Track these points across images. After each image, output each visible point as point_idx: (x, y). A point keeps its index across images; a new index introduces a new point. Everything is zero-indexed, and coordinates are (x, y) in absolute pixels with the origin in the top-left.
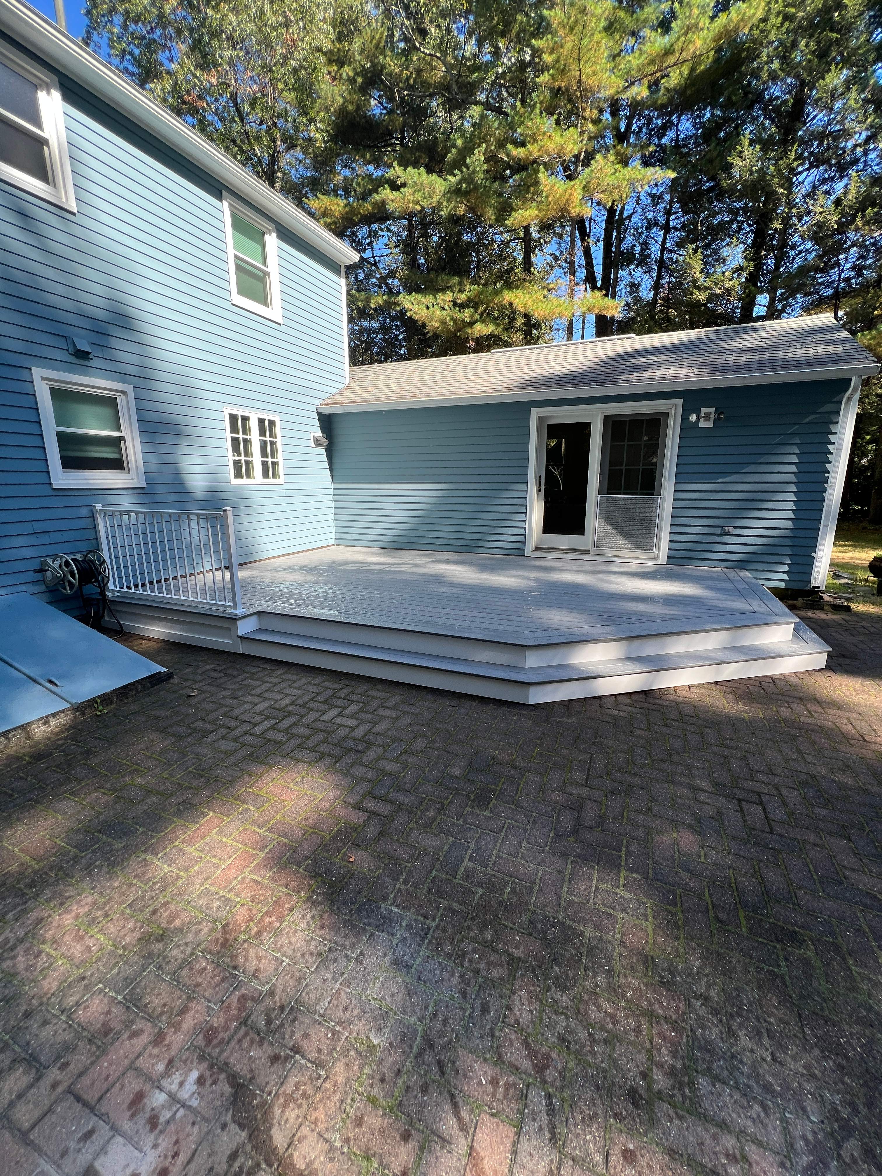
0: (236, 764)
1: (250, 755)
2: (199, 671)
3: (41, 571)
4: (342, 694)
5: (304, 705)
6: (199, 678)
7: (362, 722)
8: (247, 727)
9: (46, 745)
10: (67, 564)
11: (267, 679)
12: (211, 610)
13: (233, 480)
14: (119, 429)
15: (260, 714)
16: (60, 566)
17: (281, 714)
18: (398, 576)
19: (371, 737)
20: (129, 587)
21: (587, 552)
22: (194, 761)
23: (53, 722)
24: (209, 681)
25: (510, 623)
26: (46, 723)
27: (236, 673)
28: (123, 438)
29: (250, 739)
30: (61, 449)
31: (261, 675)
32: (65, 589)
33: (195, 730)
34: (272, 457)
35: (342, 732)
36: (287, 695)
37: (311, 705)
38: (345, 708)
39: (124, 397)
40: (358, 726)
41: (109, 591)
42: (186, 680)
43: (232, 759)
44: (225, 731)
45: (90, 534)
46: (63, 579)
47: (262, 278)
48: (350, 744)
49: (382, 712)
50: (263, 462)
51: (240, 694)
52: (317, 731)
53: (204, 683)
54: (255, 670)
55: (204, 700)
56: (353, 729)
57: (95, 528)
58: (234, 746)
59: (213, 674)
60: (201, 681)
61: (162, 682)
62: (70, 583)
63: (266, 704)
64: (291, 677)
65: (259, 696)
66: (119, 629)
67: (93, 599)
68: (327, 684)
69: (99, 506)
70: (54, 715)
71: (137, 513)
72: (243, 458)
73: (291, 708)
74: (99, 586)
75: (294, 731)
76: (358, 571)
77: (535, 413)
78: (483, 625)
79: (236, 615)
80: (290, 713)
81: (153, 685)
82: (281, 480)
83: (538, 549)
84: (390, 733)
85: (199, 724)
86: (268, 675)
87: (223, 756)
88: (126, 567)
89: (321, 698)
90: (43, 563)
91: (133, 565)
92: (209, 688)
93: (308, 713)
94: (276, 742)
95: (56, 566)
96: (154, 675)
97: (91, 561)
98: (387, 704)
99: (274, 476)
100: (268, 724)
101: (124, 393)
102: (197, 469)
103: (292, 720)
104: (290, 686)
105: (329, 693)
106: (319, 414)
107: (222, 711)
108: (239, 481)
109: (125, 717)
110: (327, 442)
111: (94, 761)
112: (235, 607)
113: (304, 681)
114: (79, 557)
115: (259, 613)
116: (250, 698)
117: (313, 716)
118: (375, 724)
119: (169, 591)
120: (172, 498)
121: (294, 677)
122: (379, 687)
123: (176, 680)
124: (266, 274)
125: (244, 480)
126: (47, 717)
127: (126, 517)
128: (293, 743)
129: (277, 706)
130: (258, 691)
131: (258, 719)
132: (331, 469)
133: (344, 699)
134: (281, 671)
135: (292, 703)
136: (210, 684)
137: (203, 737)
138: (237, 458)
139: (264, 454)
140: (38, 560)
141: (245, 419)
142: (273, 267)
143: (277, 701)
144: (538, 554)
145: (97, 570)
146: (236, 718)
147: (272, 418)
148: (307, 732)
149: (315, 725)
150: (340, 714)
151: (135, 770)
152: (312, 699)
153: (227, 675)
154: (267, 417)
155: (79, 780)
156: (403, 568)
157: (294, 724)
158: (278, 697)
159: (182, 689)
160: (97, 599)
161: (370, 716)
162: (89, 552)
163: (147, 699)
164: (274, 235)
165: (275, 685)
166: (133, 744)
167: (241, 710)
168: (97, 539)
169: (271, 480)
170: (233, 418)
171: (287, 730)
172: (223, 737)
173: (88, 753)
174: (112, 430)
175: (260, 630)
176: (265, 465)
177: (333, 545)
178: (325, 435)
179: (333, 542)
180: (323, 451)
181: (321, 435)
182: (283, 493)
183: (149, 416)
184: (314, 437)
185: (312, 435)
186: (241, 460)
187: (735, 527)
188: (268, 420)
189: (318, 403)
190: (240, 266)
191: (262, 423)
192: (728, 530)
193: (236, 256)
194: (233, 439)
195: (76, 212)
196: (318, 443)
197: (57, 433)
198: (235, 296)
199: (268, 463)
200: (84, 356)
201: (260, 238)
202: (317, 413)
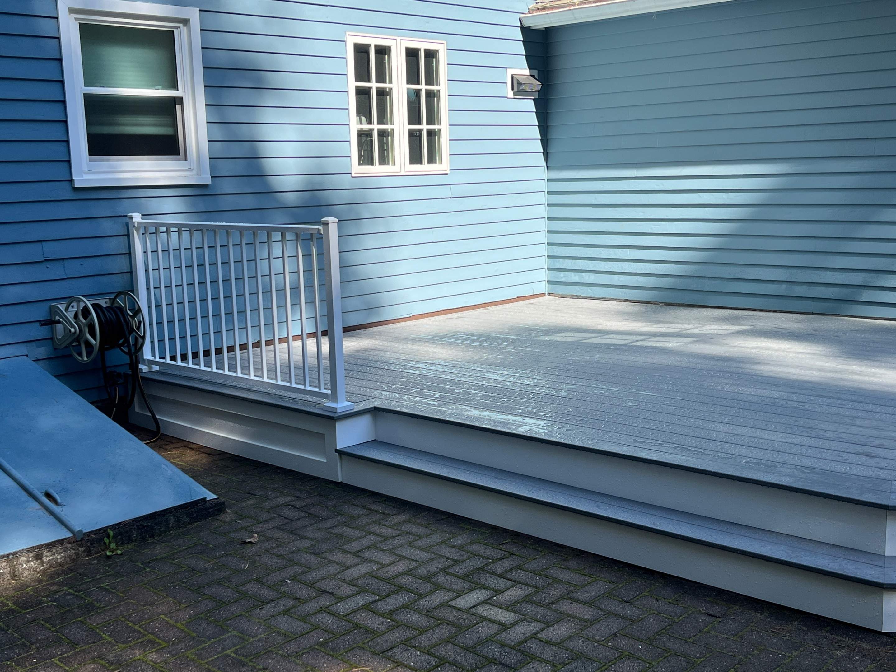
0: (298, 655)
1: (322, 644)
2: (267, 505)
3: (50, 322)
4: (500, 568)
5: (427, 579)
6: (265, 516)
7: (525, 619)
8: (325, 601)
9: (35, 590)
10: (86, 312)
11: (375, 528)
12: (295, 400)
13: (357, 169)
14: (174, 86)
15: (352, 583)
16: (76, 316)
17: (385, 587)
18: (657, 359)
19: (533, 646)
20: (173, 358)
22: (236, 641)
23: (48, 557)
24: (278, 522)
25: (871, 462)
26: (38, 557)
27: (325, 514)
28: (179, 100)
29: (328, 620)
30: (89, 123)
31: (365, 520)
32: (80, 354)
33: (244, 595)
34: (430, 121)
35: (484, 630)
36: (402, 558)
37: (441, 579)
38: (498, 592)
39: (184, 29)
40: (516, 623)
41: (144, 362)
42: (242, 517)
43: (293, 646)
44: (290, 603)
45: (121, 264)
46: (78, 338)
48: (494, 651)
49: (565, 607)
50: (411, 133)
51: (324, 547)
52: (441, 622)
53: (270, 525)
54: (357, 511)
55: (267, 551)
56: (504, 627)
57: (129, 254)
58: (298, 626)
59: (287, 512)
60: (266, 521)
61: (206, 517)
62: (88, 343)
63: (363, 569)
64: (415, 530)
65: (356, 554)
66: (154, 428)
67: (119, 375)
68: (476, 548)
69: (137, 218)
70: (50, 546)
71: (191, 229)
72: (376, 127)
73: (403, 581)
74: (129, 353)
75: (402, 617)
76: (579, 346)
78: (807, 462)
79: (334, 410)
80: (401, 588)
81: (193, 520)
82: (445, 163)
84: (571, 644)
85: (252, 588)
86: (378, 523)
87: (280, 639)
88: (171, 322)
89: (460, 570)
90: (53, 311)
91: (182, 320)
92: (278, 534)
93: (432, 592)
94: (367, 631)
95: (70, 315)
96: (195, 503)
97: (120, 309)
98: (579, 595)
99: (431, 160)
100: (360, 600)
101: (185, 22)
102: (288, 149)
103: (401, 599)
104: (410, 544)
105: (477, 563)
106: (525, 30)
107: (290, 571)
108: (367, 169)
109: (147, 564)
110: (537, 85)
111: (95, 621)
112: (334, 396)
113: (436, 538)
114: (103, 303)
115: (376, 411)
116: (339, 557)
117: (438, 598)
118: (548, 624)
119: (232, 368)
120: (249, 202)
121: (421, 531)
122: (573, 564)
123: (228, 515)
125: (377, 169)
126: (40, 547)
127: (175, 236)
128: (396, 636)
129: (380, 574)
130: (355, 546)
131: (347, 590)
132: (545, 141)
133: (501, 576)
134: (402, 518)
135: (409, 572)
136: (280, 528)
137: (255, 607)
138: (365, 127)
139: (415, 116)
140: (46, 306)
141: (382, 51)
143: (383, 566)
145: (127, 323)
146: (311, 585)
147: (431, 47)
148: (423, 621)
149: (439, 614)
150: (487, 602)
151: (150, 641)
152: (445, 571)
153: (310, 515)
154: (422, 45)
155: (74, 644)
156: (673, 344)
157: (406, 606)
158: (386, 559)
159: (237, 530)
160: (126, 375)
161: (541, 611)
162: (119, 294)
163: (180, 541)
165: (386, 539)
166: (152, 604)
167: (323, 573)
168: (131, 273)
169: (425, 167)
170: (361, 52)
171: (390, 614)
172: (286, 612)
173: (89, 609)
174: (164, 88)
175: (375, 443)
176: (414, 136)
177: (543, 295)
178: (535, 73)
179: (543, 288)
180: (530, 105)
181: (527, 72)
182: (445, 192)
183: (221, 59)
184: (512, 77)
185: (510, 72)
186: (372, 130)
188: (425, 51)
189: (525, 8)
191: (412, 57)
194: (358, 91)
196: (519, 89)
197: (86, 98)
199: (420, 133)
202: (522, 27)
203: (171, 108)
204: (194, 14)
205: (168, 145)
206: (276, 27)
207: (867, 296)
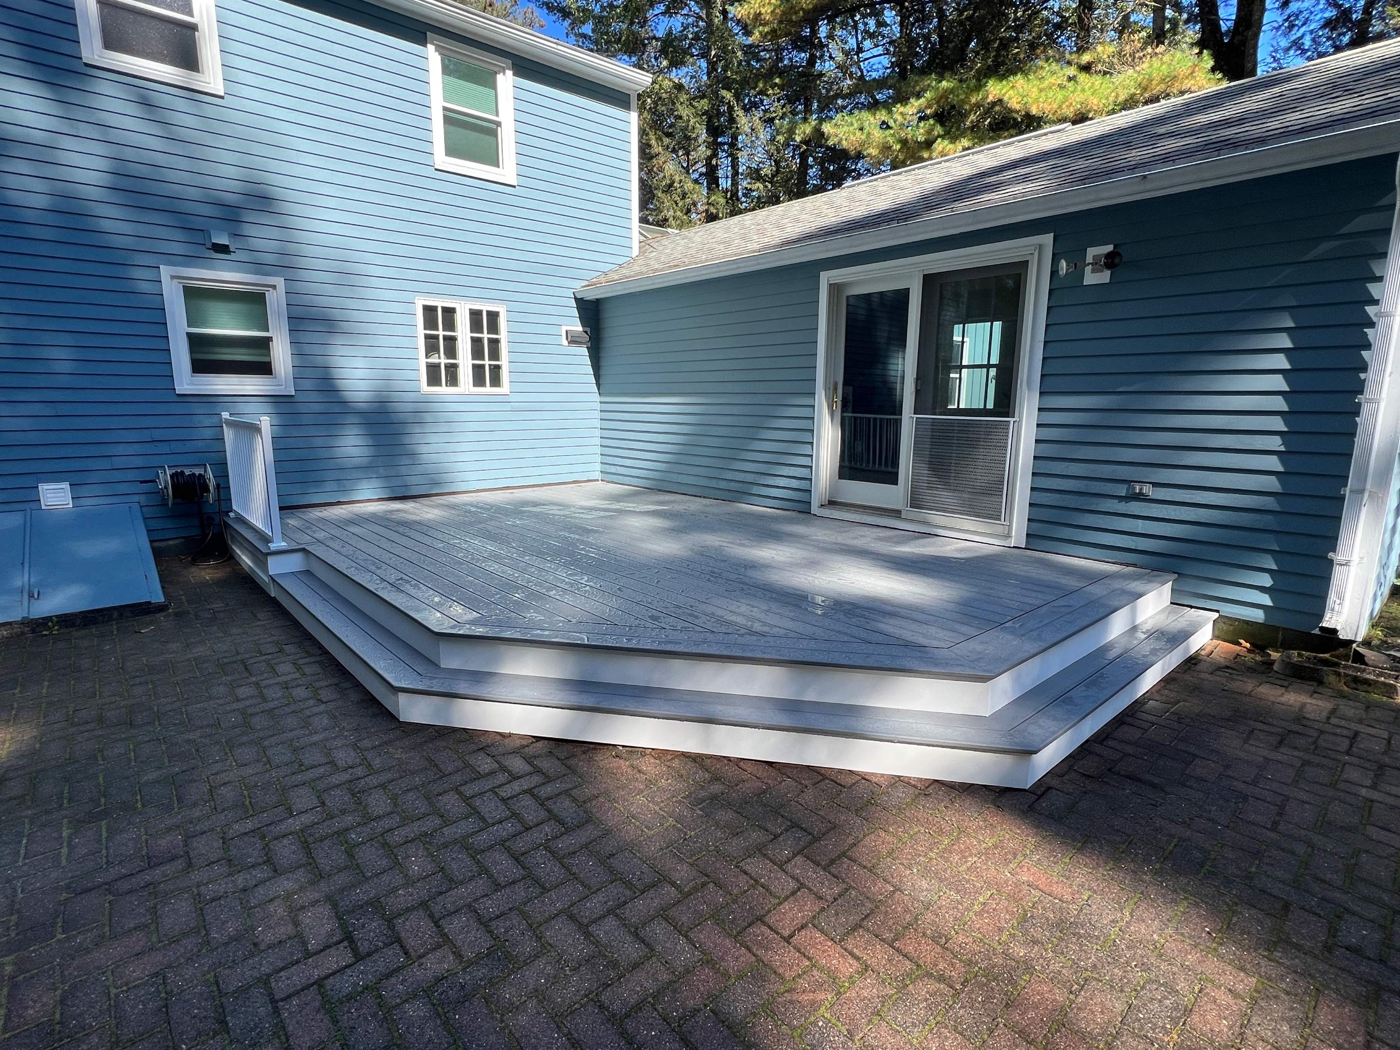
12: (258, 541)
13: (425, 388)
14: (266, 329)
21: (896, 514)
28: (270, 339)
30: (192, 352)
34: (492, 359)
39: (273, 292)
41: (233, 511)
45: (215, 446)
47: (490, 130)
50: (474, 366)
51: (178, 639)
55: (141, 638)
63: (172, 655)
67: (214, 519)
69: (225, 415)
72: (444, 361)
77: (826, 278)
82: (506, 387)
83: (832, 503)
90: (157, 474)
96: (146, 603)
97: (201, 475)
99: (494, 385)
101: (274, 287)
102: (359, 374)
106: (578, 301)
107: (128, 653)
108: (433, 389)
110: (590, 338)
114: (188, 471)
115: (305, 551)
123: (159, 614)
124: (498, 124)
125: (444, 389)
132: (599, 377)
137: (64, 674)
138: (434, 360)
139: (477, 352)
140: (155, 470)
141: (448, 311)
142: (506, 115)
144: (826, 512)
145: (203, 485)
147: (493, 309)
154: (485, 307)
164: (509, 73)
168: (225, 451)
169: (488, 389)
170: (429, 311)
174: (259, 330)
175: (302, 572)
176: (478, 368)
177: (598, 480)
178: (588, 329)
179: (597, 475)
180: (584, 351)
181: (580, 329)
182: (508, 407)
183: (302, 312)
184: (567, 332)
185: (564, 329)
186: (440, 364)
187: (1155, 485)
188: (487, 312)
189: (578, 285)
190: (451, 120)
191: (475, 316)
192: (1141, 489)
193: (445, 109)
194: (427, 337)
195: (222, 94)
196: (573, 340)
197: (189, 335)
198: (441, 159)
199: (483, 366)
200: (223, 249)
201: (488, 80)
202: (575, 298)
203: (264, 344)
204: (279, 282)
205: (264, 369)
207: (755, 490)
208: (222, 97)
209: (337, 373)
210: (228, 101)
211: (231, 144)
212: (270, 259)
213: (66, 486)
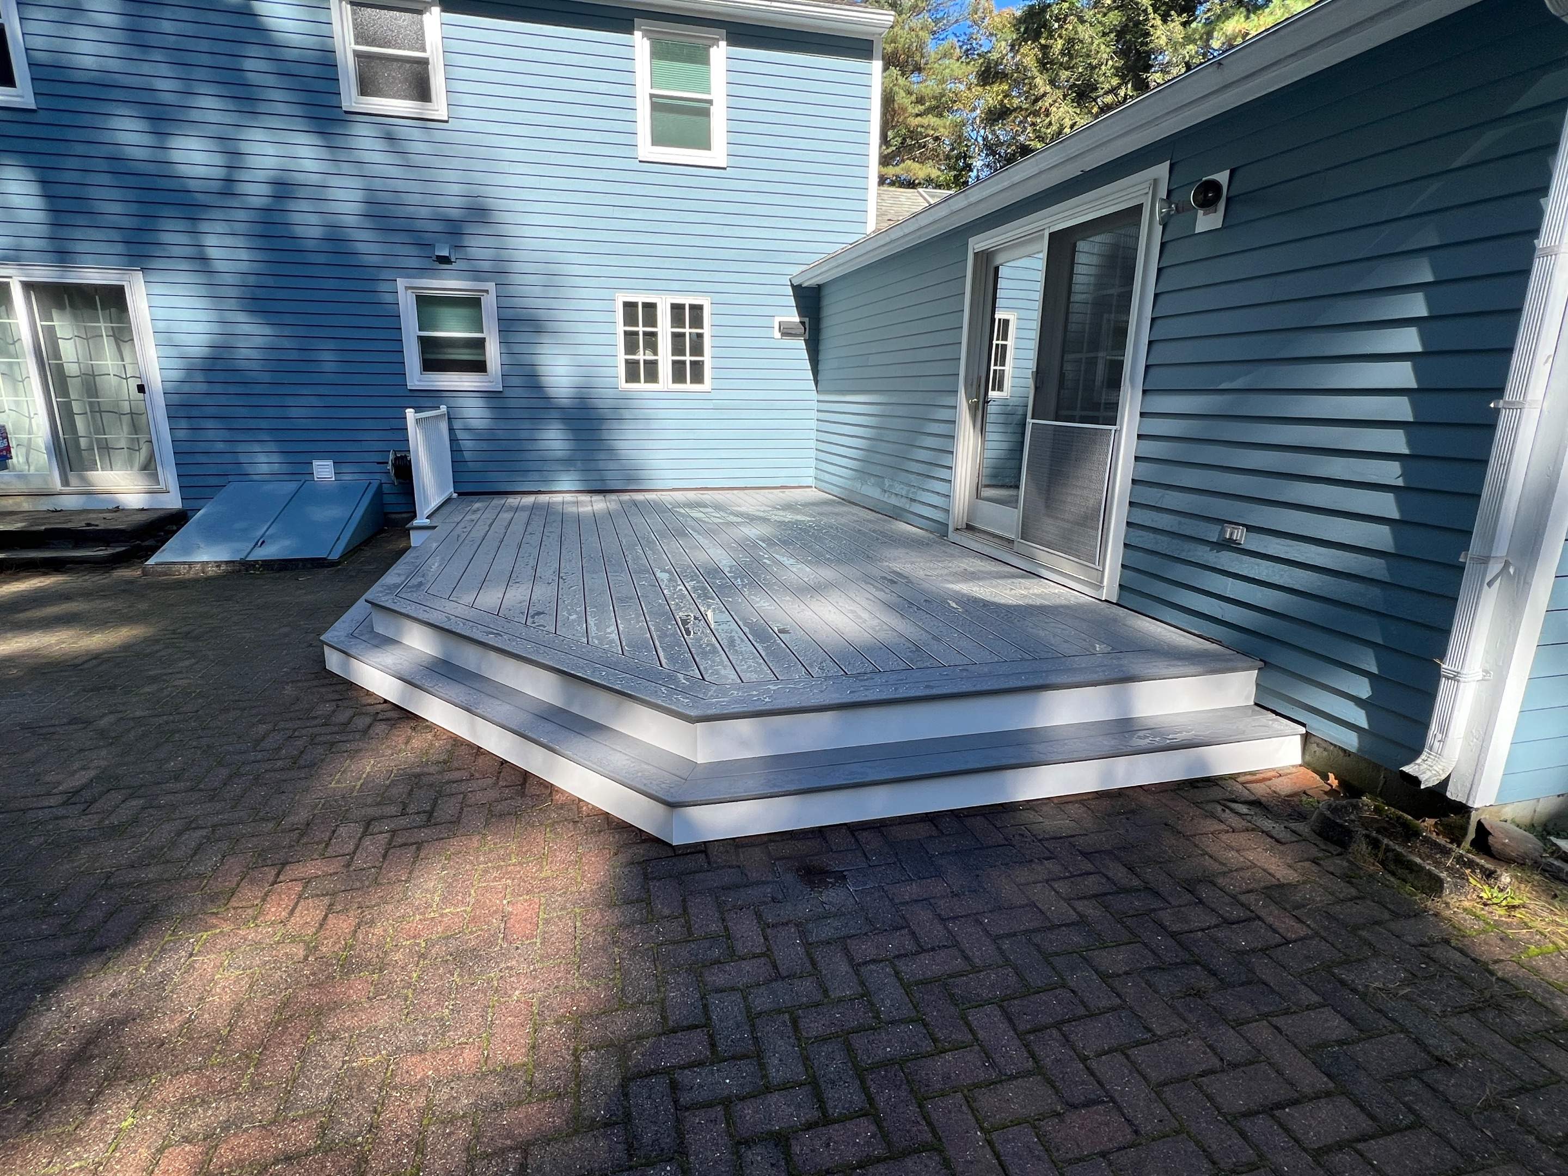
13: (623, 385)
14: (481, 331)
21: (1009, 545)
28: (484, 340)
30: (421, 353)
34: (694, 354)
39: (487, 296)
47: (702, 111)
50: (674, 362)
72: (642, 357)
77: (972, 245)
82: (708, 384)
83: (968, 526)
99: (694, 381)
101: (487, 291)
102: (561, 371)
106: (796, 287)
108: (634, 386)
110: (807, 329)
112: (419, 516)
124: (710, 102)
125: (642, 386)
132: (815, 371)
138: (633, 357)
139: (678, 348)
141: (650, 308)
142: (718, 91)
144: (959, 538)
147: (696, 302)
154: (689, 301)
164: (723, 44)
169: (688, 386)
170: (630, 307)
174: (474, 332)
176: (678, 365)
177: (810, 487)
178: (806, 320)
179: (811, 481)
180: (801, 343)
181: (797, 319)
182: (710, 404)
183: (509, 314)
184: (780, 323)
185: (777, 320)
186: (639, 360)
187: (1250, 528)
188: (690, 305)
189: (796, 270)
190: (659, 106)
191: (677, 309)
192: (1231, 534)
193: (652, 96)
194: (626, 333)
195: (446, 118)
196: (787, 332)
197: (420, 338)
198: (646, 150)
199: (684, 362)
200: (445, 260)
201: (700, 57)
202: (792, 285)
203: (479, 344)
204: (491, 286)
205: (479, 366)
206: (552, 292)
208: (447, 122)
209: (542, 370)
210: (452, 124)
211: (455, 163)
212: (486, 266)
213: (330, 463)
